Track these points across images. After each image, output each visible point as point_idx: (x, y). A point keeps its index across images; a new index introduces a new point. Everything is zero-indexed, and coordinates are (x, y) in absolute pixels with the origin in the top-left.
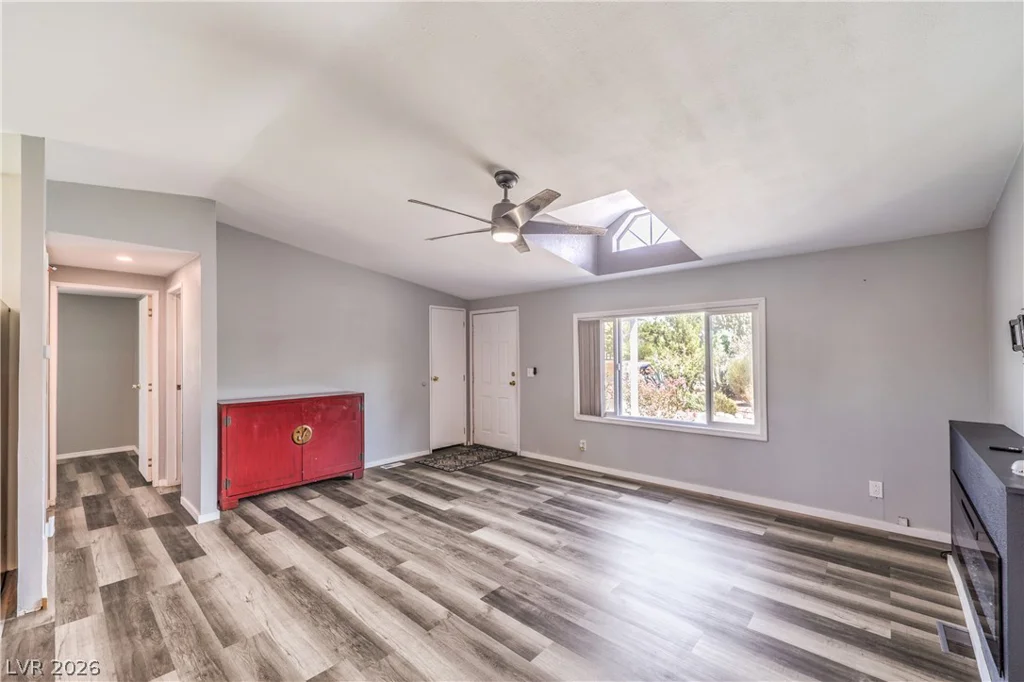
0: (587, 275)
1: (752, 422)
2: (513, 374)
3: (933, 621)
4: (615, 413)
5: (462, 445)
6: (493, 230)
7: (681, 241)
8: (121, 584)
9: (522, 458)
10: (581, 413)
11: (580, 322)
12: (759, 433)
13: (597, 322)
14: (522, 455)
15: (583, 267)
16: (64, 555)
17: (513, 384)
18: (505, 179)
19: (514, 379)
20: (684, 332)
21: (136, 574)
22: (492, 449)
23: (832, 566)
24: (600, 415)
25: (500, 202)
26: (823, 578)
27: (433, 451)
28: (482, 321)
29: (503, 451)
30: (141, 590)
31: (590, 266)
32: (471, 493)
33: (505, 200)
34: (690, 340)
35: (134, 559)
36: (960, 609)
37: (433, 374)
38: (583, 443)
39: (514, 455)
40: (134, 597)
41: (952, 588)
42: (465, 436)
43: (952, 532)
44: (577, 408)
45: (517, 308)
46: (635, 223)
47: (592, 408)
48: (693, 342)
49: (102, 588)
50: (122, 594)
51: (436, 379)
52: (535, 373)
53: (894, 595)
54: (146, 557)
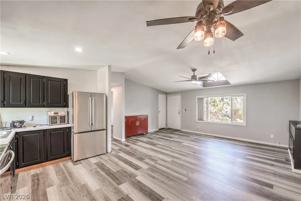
0: (202, 87)
1: (242, 122)
2: (179, 111)
3: (283, 158)
4: (207, 120)
5: (165, 128)
6: (191, 81)
7: (227, 80)
9: (181, 131)
10: (198, 120)
11: (198, 98)
12: (244, 124)
13: (203, 98)
14: (182, 130)
15: (201, 86)
17: (179, 113)
18: (194, 70)
19: (179, 112)
20: (215, 100)
22: (173, 129)
23: (262, 150)
24: (203, 120)
25: (193, 75)
26: (261, 152)
27: (159, 129)
28: (170, 98)
29: (176, 130)
31: (202, 85)
32: (175, 137)
33: (194, 75)
34: (217, 102)
36: (291, 162)
37: (159, 111)
38: (198, 127)
39: (180, 130)
41: (288, 154)
42: (166, 126)
43: (289, 145)
44: (197, 119)
45: (180, 95)
46: (213, 75)
47: (201, 119)
48: (218, 103)
51: (160, 112)
52: (185, 110)
53: (275, 154)
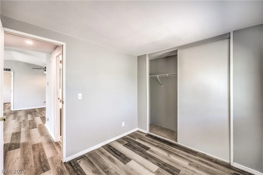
8: (33, 128)
16: (46, 134)
21: (30, 130)
30: (30, 127)
35: (30, 133)
40: (31, 126)
49: (37, 128)
50: (33, 127)
54: (27, 133)
